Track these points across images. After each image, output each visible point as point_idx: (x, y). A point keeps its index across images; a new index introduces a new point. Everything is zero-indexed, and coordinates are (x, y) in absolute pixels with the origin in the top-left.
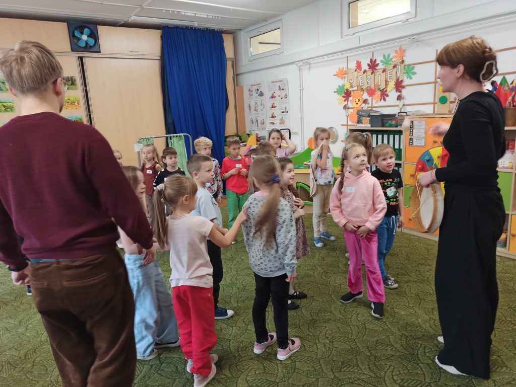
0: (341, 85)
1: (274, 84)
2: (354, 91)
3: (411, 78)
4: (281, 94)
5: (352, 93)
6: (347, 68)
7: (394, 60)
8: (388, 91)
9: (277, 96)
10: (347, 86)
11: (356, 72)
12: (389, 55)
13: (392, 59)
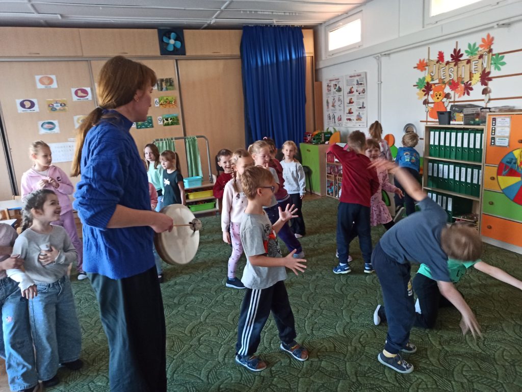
0: (421, 78)
1: (353, 78)
2: (435, 84)
3: (499, 69)
4: (359, 89)
5: (433, 87)
6: (429, 59)
7: (480, 49)
8: (472, 84)
9: (355, 91)
10: (428, 79)
11: (438, 64)
12: (475, 45)
13: (478, 48)
